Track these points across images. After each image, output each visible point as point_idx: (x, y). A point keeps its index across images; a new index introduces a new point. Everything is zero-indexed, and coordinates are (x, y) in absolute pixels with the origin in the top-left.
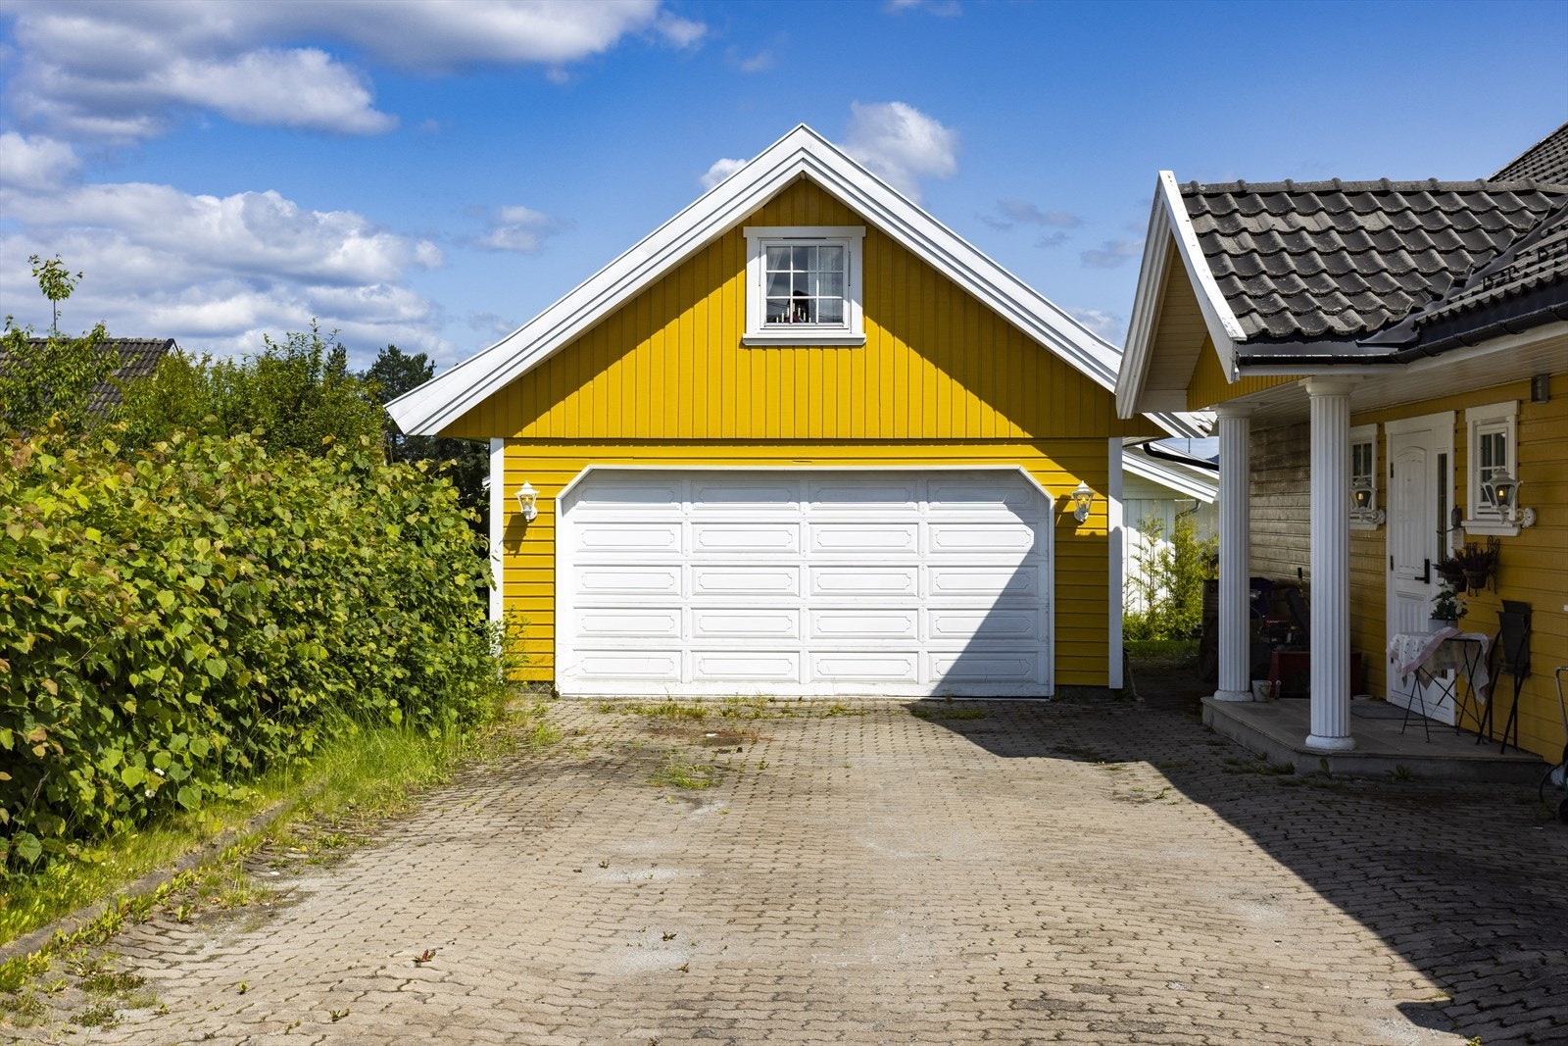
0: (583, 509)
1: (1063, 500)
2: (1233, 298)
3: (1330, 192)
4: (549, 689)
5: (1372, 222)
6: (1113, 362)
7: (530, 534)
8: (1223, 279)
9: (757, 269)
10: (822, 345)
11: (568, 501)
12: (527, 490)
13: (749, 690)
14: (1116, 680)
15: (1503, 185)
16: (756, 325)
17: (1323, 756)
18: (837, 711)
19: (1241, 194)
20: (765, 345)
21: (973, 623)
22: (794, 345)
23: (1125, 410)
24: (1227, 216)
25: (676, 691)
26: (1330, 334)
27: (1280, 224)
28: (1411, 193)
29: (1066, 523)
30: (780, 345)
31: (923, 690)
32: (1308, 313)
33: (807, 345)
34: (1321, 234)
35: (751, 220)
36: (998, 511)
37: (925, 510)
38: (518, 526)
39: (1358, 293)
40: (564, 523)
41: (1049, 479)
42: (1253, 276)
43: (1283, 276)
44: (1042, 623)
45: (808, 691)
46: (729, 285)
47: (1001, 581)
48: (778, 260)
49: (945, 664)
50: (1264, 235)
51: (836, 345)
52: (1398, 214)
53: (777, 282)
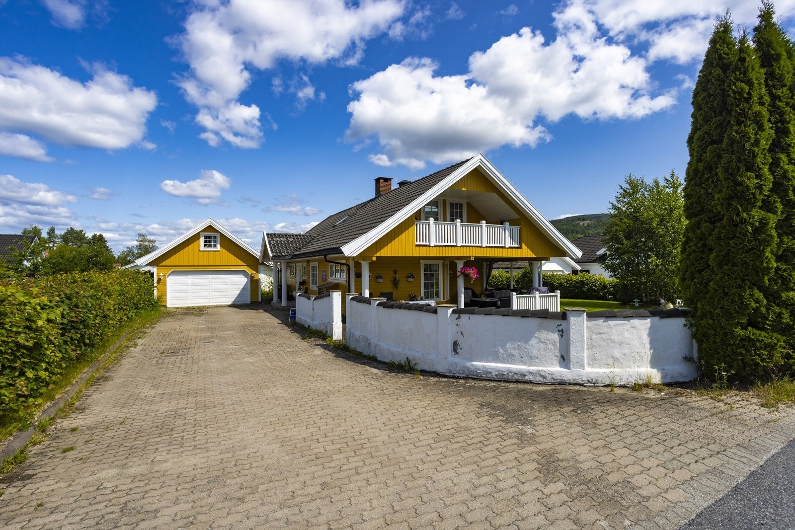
0: (171, 277)
1: (252, 274)
2: (272, 250)
3: (286, 235)
4: (165, 306)
5: (290, 240)
6: (259, 254)
7: (161, 281)
8: (271, 248)
9: (202, 239)
10: (213, 251)
11: (168, 276)
12: (161, 274)
13: (202, 305)
14: (260, 300)
15: (307, 235)
16: (202, 248)
17: (283, 307)
18: (217, 306)
19: (275, 235)
20: (203, 251)
21: (238, 293)
22: (208, 251)
23: (260, 261)
24: (272, 238)
25: (189, 305)
26: (283, 256)
27: (279, 239)
28: (296, 235)
29: (252, 277)
30: (206, 251)
31: (230, 303)
32: (280, 253)
33: (211, 251)
34: (284, 241)
35: (201, 231)
36: (242, 276)
37: (230, 276)
38: (159, 280)
39: (287, 250)
40: (168, 279)
41: (250, 271)
42: (274, 247)
43: (278, 247)
44: (249, 292)
45: (211, 304)
46: (197, 241)
47: (242, 286)
48: (206, 237)
49: (233, 299)
50: (277, 241)
51: (216, 251)
52: (294, 239)
53: (205, 241)
